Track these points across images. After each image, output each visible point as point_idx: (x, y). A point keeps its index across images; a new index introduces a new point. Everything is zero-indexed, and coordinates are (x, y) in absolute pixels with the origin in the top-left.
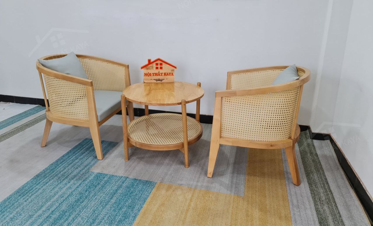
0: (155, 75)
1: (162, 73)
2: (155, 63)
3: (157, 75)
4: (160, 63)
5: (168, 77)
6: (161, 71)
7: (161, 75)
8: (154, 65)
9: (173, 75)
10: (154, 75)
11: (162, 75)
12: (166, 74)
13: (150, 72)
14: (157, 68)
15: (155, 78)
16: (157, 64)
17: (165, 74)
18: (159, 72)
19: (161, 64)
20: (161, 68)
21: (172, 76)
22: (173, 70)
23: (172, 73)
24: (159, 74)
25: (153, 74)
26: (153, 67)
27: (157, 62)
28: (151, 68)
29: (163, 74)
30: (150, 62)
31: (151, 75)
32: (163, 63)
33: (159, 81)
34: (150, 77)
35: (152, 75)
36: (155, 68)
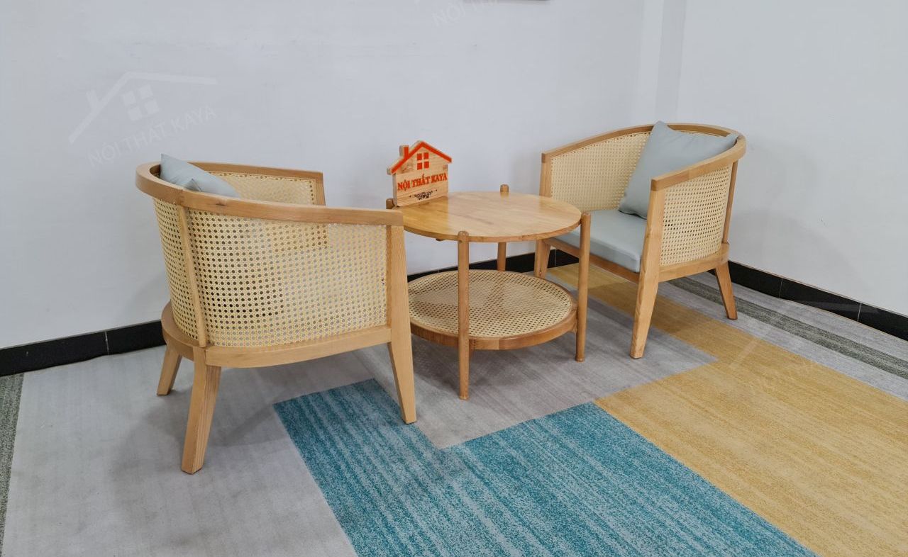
0: (417, 185)
1: (428, 178)
2: (416, 153)
3: (421, 184)
4: (422, 152)
5: (439, 184)
6: (428, 173)
7: (426, 181)
8: (415, 158)
9: (446, 179)
10: (414, 186)
11: (428, 183)
12: (435, 179)
13: (407, 180)
14: (420, 167)
15: (417, 193)
16: (419, 157)
17: (434, 181)
18: (423, 176)
19: (426, 156)
20: (427, 165)
21: (444, 182)
22: (446, 167)
23: (445, 174)
24: (423, 180)
25: (413, 181)
26: (412, 165)
27: (419, 152)
28: (409, 167)
29: (430, 180)
30: (406, 153)
31: (409, 187)
32: (430, 152)
33: (424, 197)
34: (407, 190)
35: (411, 185)
36: (415, 167)
